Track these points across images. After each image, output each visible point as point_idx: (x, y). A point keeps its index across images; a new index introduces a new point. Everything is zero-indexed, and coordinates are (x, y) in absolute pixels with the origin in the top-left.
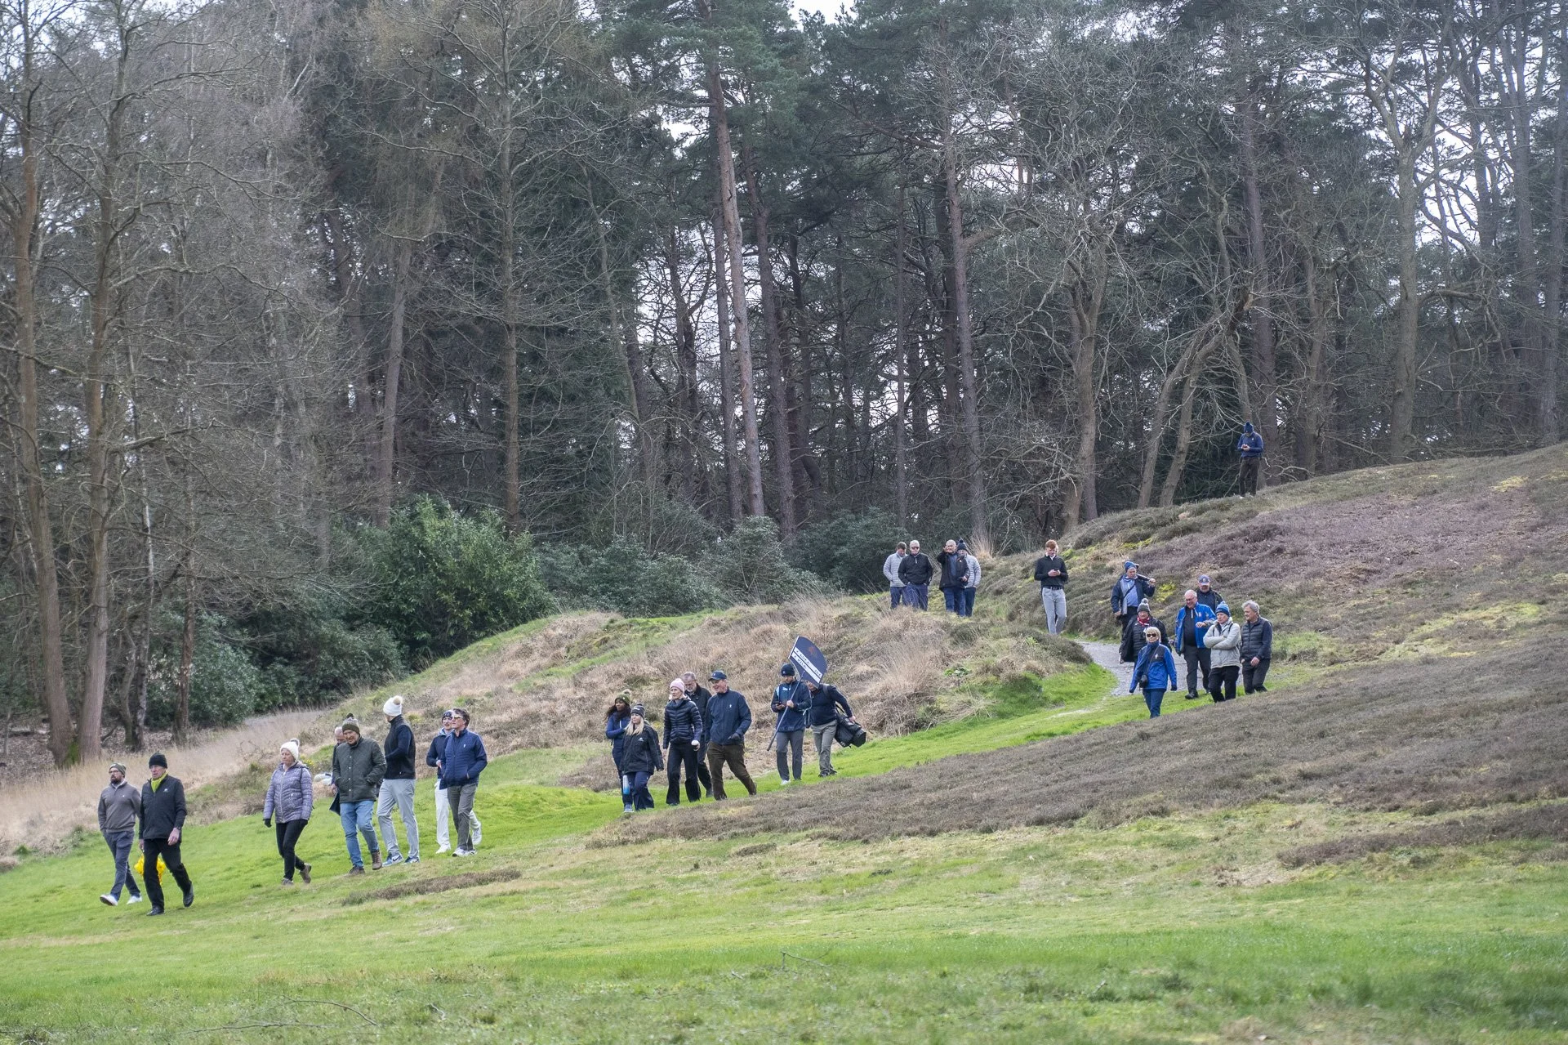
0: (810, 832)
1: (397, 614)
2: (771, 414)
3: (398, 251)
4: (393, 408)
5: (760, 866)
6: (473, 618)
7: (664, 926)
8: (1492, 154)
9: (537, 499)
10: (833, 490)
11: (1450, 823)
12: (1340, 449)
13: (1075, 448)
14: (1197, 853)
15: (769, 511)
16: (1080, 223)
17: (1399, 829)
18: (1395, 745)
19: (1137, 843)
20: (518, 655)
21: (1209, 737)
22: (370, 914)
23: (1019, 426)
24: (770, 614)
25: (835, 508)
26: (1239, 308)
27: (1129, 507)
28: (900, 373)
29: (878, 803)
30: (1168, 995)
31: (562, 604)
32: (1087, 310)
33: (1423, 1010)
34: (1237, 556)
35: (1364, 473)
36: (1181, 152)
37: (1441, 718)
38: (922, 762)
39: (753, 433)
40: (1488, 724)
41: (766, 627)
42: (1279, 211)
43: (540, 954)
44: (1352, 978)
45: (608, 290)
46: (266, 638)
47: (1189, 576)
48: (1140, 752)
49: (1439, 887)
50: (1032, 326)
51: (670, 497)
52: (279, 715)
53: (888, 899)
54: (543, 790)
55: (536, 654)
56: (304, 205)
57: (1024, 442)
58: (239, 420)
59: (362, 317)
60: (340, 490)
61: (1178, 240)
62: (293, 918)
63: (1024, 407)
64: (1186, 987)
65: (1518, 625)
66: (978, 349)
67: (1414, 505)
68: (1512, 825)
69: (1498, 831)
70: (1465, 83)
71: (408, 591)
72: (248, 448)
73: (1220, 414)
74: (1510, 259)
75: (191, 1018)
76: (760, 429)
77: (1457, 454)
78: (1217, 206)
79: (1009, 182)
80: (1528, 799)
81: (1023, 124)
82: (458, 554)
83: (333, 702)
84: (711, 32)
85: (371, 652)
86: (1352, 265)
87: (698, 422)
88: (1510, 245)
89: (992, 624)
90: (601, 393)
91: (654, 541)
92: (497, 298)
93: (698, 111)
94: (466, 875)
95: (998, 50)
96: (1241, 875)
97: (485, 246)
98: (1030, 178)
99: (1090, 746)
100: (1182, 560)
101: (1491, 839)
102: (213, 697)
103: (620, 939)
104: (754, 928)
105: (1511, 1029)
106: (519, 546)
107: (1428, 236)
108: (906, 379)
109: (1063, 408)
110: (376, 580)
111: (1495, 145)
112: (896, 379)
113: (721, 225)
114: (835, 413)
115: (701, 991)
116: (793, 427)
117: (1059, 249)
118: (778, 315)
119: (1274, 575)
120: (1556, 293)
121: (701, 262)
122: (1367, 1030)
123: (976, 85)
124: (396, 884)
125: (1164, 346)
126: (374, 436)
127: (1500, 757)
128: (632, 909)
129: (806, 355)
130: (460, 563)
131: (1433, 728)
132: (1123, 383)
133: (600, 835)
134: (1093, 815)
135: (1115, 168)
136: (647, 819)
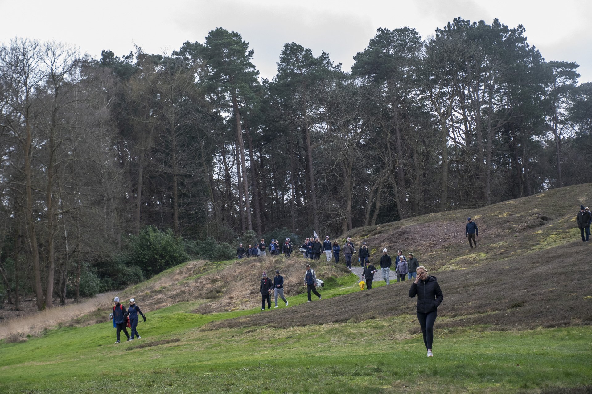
0: (267, 325)
1: (142, 262)
2: (254, 200)
3: (141, 152)
4: (140, 200)
5: (252, 336)
6: (165, 262)
7: (223, 355)
8: (469, 118)
9: (184, 226)
10: (273, 222)
11: (460, 320)
12: (425, 207)
13: (344, 208)
14: (384, 330)
15: (254, 229)
16: (346, 141)
17: (445, 322)
19: (366, 327)
20: (178, 274)
21: (387, 295)
22: (134, 353)
23: (328, 202)
24: (254, 260)
25: (273, 227)
26: (394, 165)
27: (362, 226)
28: (292, 186)
29: (288, 316)
30: (376, 374)
31: (192, 258)
32: (348, 167)
33: (453, 377)
34: (395, 240)
35: (432, 214)
36: (376, 119)
37: (457, 288)
38: (301, 304)
39: (248, 206)
40: (471, 290)
41: (253, 264)
42: (406, 136)
43: (186, 364)
44: (431, 368)
45: (204, 163)
46: (102, 270)
47: (380, 246)
48: (366, 299)
49: (457, 339)
50: (332, 172)
51: (224, 225)
52: (106, 294)
53: (291, 345)
54: (187, 314)
55: (184, 273)
56: (112, 139)
57: (330, 207)
58: (93, 204)
59: (130, 173)
60: (124, 225)
61: (375, 145)
62: (111, 355)
63: (330, 196)
64: (381, 371)
65: (480, 259)
66: (315, 179)
67: (448, 224)
68: (479, 320)
69: (475, 322)
70: (461, 97)
71: (145, 255)
72: (96, 212)
73: (389, 197)
74: (475, 150)
75: (80, 386)
76: (250, 204)
77: (460, 208)
78: (387, 135)
79: (324, 129)
80: (484, 312)
81: (328, 112)
82: (160, 243)
83: (123, 289)
84: (234, 86)
85: (134, 273)
86: (428, 152)
87: (232, 203)
88: (475, 145)
89: (321, 262)
90: (202, 194)
91: (219, 239)
92: (170, 166)
93: (230, 109)
94: (164, 341)
95: (320, 90)
96: (398, 336)
97: (167, 151)
98: (330, 128)
99: (352, 298)
100: (378, 242)
101: (473, 325)
102: (86, 288)
103: (210, 359)
104: (251, 355)
105: (480, 383)
106: (178, 241)
107: (451, 143)
108: (294, 188)
109: (342, 196)
110: (135, 252)
111: (470, 116)
112: (291, 189)
113: (237, 144)
114: (273, 199)
115: (235, 375)
116: (260, 204)
117: (339, 149)
118: (255, 170)
119: (406, 245)
120: (489, 160)
121: (232, 155)
122: (436, 384)
123: (313, 100)
124: (142, 344)
125: (372, 177)
126: (134, 208)
127: (475, 300)
128: (214, 350)
129: (264, 182)
130: (160, 246)
131: (455, 291)
132: (359, 188)
133: (204, 328)
134: (353, 319)
135: (356, 124)
136: (218, 322)
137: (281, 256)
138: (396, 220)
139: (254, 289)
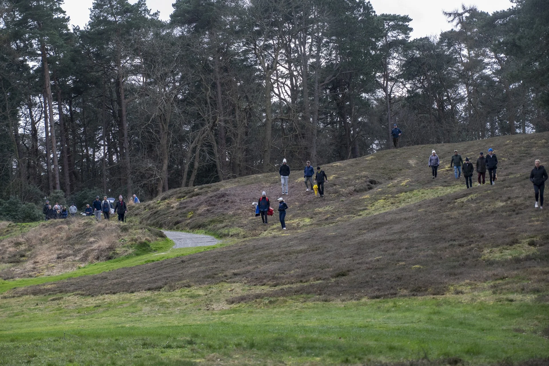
0: (74, 293)
2: (63, 157)
5: (58, 304)
7: (26, 324)
8: (295, 73)
10: (82, 181)
11: (281, 289)
12: (247, 168)
13: (160, 168)
14: (200, 299)
15: (62, 188)
16: (163, 95)
17: (265, 292)
18: (264, 264)
19: (181, 296)
21: (204, 262)
23: (143, 161)
24: (61, 222)
25: (83, 187)
26: (214, 122)
27: (179, 187)
28: (104, 143)
29: (97, 283)
30: (189, 346)
32: (165, 123)
33: (271, 351)
34: (213, 203)
35: (254, 176)
36: (195, 72)
37: (279, 255)
38: (111, 270)
39: (56, 163)
40: (294, 257)
41: (60, 226)
42: (227, 91)
44: (248, 340)
45: (9, 116)
47: (198, 209)
48: (182, 266)
49: (278, 310)
50: (147, 128)
51: (29, 184)
53: (100, 315)
57: (144, 166)
61: (194, 100)
63: (145, 154)
64: (195, 343)
65: (304, 225)
66: (129, 136)
67: (270, 186)
68: (301, 290)
69: (297, 292)
70: (287, 50)
73: (208, 157)
74: (301, 107)
76: (58, 162)
78: (207, 90)
79: (139, 81)
80: (307, 281)
81: (144, 63)
84: (42, 32)
86: (250, 109)
87: (38, 159)
88: (301, 103)
89: (134, 225)
90: (6, 150)
91: (24, 198)
93: (38, 58)
95: (136, 39)
96: (214, 306)
98: (146, 80)
99: (166, 265)
100: (195, 204)
101: (294, 295)
103: (12, 328)
104: (56, 325)
105: (299, 357)
107: (275, 99)
108: (106, 145)
109: (157, 155)
111: (296, 70)
112: (102, 145)
113: (45, 95)
114: (83, 157)
115: (37, 346)
116: (69, 161)
117: (155, 103)
118: (64, 125)
119: (225, 209)
120: (316, 118)
121: (39, 107)
122: (253, 357)
123: (128, 50)
125: (190, 135)
127: (297, 268)
128: (16, 318)
129: (74, 137)
131: (276, 258)
132: (176, 147)
133: (6, 294)
134: (166, 287)
135: (174, 77)
136: (22, 289)
137: (90, 219)
138: (216, 182)
139: (61, 254)
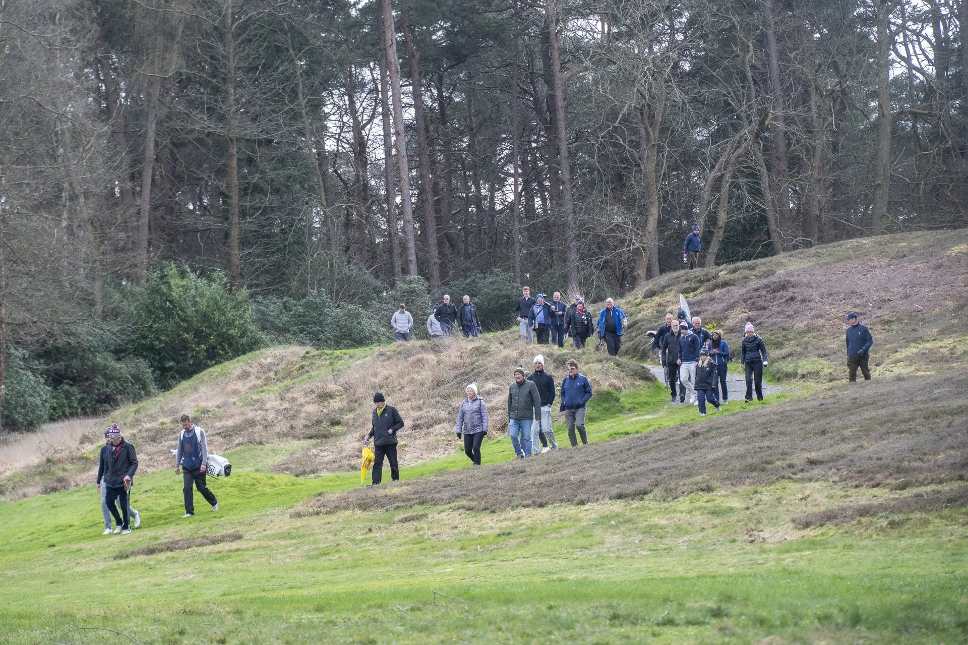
0: (452, 505)
1: (152, 348)
2: (423, 202)
3: (151, 84)
4: (147, 198)
5: (416, 530)
6: (207, 351)
7: (346, 574)
8: (944, 11)
9: (252, 264)
10: (467, 256)
11: (916, 496)
12: (836, 225)
13: (643, 225)
14: (734, 518)
15: (421, 272)
16: (646, 62)
17: (880, 500)
18: (876, 440)
19: (690, 512)
20: (239, 378)
22: (134, 566)
23: (602, 209)
24: (422, 347)
26: (762, 122)
28: (516, 170)
29: (502, 483)
30: (714, 621)
31: (271, 340)
32: (651, 125)
33: (898, 630)
34: (761, 303)
35: (853, 242)
36: (719, 10)
37: (909, 420)
39: (409, 215)
40: (944, 424)
41: (420, 356)
42: (791, 52)
43: (257, 595)
44: (846, 607)
45: (303, 111)
46: (57, 366)
47: (726, 318)
48: (691, 445)
49: (909, 542)
50: (611, 137)
51: (349, 262)
52: (67, 423)
53: (510, 553)
54: (258, 476)
55: (252, 377)
56: (83, 52)
57: (605, 220)
58: (36, 208)
59: (125, 133)
60: (110, 258)
61: (717, 73)
62: (78, 569)
63: (606, 195)
64: (727, 615)
66: (572, 154)
67: (889, 265)
68: (961, 497)
69: (952, 501)
71: (158, 331)
72: (43, 228)
73: (748, 200)
74: (958, 87)
75: (7, 640)
76: (414, 212)
77: (920, 228)
78: (745, 49)
79: (594, 32)
82: (195, 304)
83: (106, 412)
85: (133, 376)
86: (843, 91)
87: (369, 208)
88: (957, 76)
89: (584, 353)
90: (298, 186)
91: (337, 295)
92: (221, 118)
94: (203, 537)
96: (766, 534)
97: (214, 81)
98: (609, 29)
99: (656, 441)
100: (721, 306)
101: (946, 507)
102: (19, 409)
103: (315, 583)
104: (412, 575)
106: (240, 298)
107: (897, 71)
108: (520, 175)
109: (634, 196)
110: (136, 323)
111: (946, 4)
112: (512, 175)
113: (385, 65)
114: (468, 201)
115: (375, 620)
116: (437, 211)
117: (631, 80)
118: (427, 129)
119: (789, 316)
121: (370, 92)
124: (153, 544)
125: (709, 150)
126: (134, 219)
127: (952, 448)
128: (323, 562)
129: (448, 158)
130: (196, 311)
131: (904, 427)
132: (678, 177)
133: (300, 508)
134: (658, 492)
135: (671, 21)
136: (334, 496)
137: (486, 339)
138: (766, 256)
139: (420, 418)
